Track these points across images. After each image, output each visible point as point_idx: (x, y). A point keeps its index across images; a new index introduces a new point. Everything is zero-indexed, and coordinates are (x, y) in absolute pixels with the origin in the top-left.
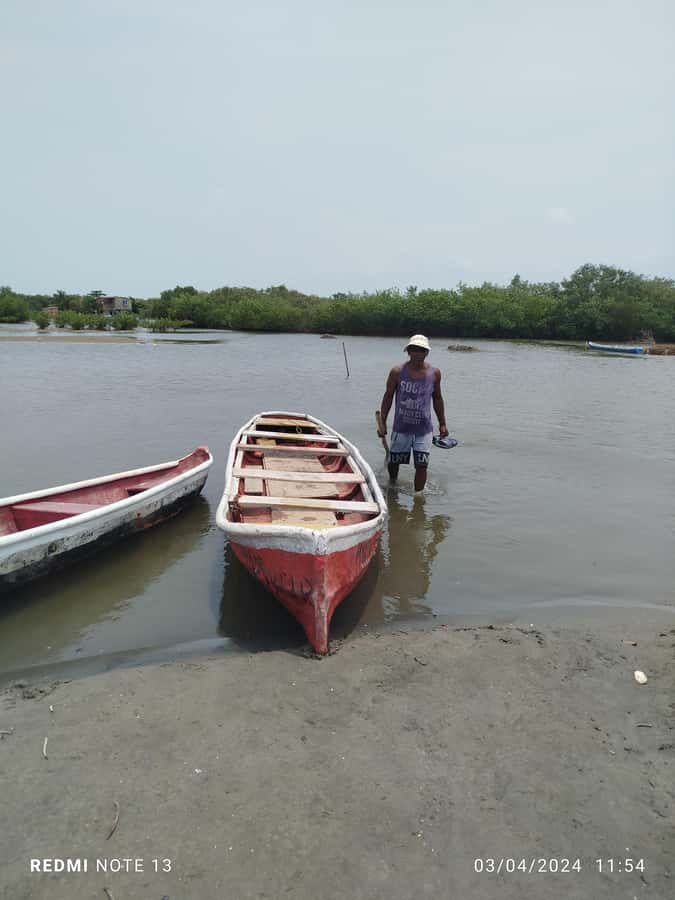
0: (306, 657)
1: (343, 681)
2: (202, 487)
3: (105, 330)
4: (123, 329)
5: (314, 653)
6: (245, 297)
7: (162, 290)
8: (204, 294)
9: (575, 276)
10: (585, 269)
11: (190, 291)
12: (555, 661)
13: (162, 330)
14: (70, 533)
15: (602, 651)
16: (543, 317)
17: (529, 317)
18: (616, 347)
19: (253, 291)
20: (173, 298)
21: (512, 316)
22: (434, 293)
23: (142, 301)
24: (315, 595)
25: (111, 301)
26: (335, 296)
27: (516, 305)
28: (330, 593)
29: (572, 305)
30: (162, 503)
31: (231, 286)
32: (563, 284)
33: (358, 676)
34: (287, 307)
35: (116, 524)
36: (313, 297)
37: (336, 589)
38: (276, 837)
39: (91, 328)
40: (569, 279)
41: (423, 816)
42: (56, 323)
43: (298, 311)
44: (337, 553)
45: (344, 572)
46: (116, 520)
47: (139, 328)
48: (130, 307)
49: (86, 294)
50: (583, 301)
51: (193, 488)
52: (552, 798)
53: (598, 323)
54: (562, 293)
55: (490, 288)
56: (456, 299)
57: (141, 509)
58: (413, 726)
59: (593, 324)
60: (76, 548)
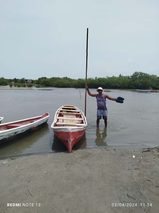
0: (67, 153)
1: (74, 157)
2: (47, 121)
3: (25, 87)
4: (30, 87)
5: (69, 152)
6: (58, 79)
7: (39, 78)
8: (48, 79)
9: (133, 75)
10: (136, 73)
11: (45, 78)
12: (117, 154)
13: (39, 87)
14: (19, 130)
15: (127, 152)
16: (126, 84)
17: (123, 84)
18: (143, 91)
19: (59, 78)
20: (41, 80)
21: (119, 84)
22: (101, 78)
23: (34, 80)
24: (69, 140)
25: (27, 80)
26: (78, 79)
27: (120, 81)
28: (72, 140)
29: (133, 81)
30: (38, 124)
31: (55, 77)
32: (131, 76)
33: (77, 156)
34: (67, 82)
35: (29, 128)
36: (73, 79)
37: (73, 139)
38: (60, 182)
39: (22, 87)
40: (132, 75)
41: (88, 179)
42: (14, 85)
43: (70, 83)
44: (73, 132)
45: (75, 136)
46: (29, 127)
47: (33, 87)
48: (31, 82)
49: (21, 79)
50: (136, 80)
51: (45, 121)
52: (112, 177)
53: (139, 85)
54: (131, 78)
55: (114, 77)
56: (106, 80)
57: (34, 125)
58: (87, 165)
59: (138, 85)
60: (21, 133)
